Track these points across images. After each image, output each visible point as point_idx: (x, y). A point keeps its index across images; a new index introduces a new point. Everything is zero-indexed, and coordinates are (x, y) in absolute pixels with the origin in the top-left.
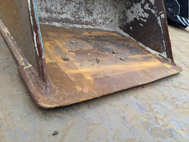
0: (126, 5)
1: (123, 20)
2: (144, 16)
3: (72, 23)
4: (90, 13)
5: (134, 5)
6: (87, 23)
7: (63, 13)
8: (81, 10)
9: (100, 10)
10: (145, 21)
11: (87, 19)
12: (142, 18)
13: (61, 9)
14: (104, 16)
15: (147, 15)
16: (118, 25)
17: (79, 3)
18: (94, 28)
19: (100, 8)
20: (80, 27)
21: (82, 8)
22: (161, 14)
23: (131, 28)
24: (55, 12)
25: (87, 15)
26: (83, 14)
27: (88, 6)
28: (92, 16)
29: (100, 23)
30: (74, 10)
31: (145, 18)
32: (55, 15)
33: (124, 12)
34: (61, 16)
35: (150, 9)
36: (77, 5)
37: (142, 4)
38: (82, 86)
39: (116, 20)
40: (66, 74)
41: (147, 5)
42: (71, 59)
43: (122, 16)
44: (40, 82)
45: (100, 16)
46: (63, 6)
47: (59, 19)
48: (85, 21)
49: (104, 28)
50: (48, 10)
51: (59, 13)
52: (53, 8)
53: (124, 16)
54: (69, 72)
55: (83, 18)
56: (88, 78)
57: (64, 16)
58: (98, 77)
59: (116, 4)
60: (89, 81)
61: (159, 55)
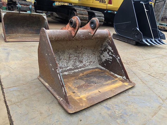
0: (100, 53)
1: (100, 60)
2: (110, 58)
3: (73, 70)
4: (81, 62)
5: (104, 53)
6: (80, 68)
7: (68, 67)
8: (77, 62)
9: (86, 59)
10: (111, 60)
11: (80, 65)
12: (109, 59)
13: (67, 65)
14: (89, 61)
15: (111, 58)
16: (98, 63)
17: (75, 59)
18: (85, 69)
19: (86, 58)
20: (77, 71)
21: (77, 61)
22: (118, 57)
23: (105, 64)
24: (64, 67)
25: (80, 63)
26: (78, 63)
27: (80, 59)
28: (82, 63)
29: (88, 65)
30: (73, 63)
31: (111, 59)
32: (64, 69)
33: (100, 56)
34: (67, 68)
35: (112, 54)
36: (74, 61)
37: (107, 52)
38: (82, 104)
39: (97, 61)
40: (75, 100)
41: (110, 52)
42: (76, 92)
43: (99, 58)
44: (67, 104)
45: (87, 61)
46: (67, 63)
47: (67, 70)
48: (80, 67)
49: (90, 67)
50: (61, 68)
51: (66, 67)
52: (63, 66)
53: (100, 58)
54: (76, 98)
55: (78, 65)
56: (84, 99)
57: (68, 68)
58: (88, 98)
59: (94, 53)
60: (85, 101)
61: (122, 78)
